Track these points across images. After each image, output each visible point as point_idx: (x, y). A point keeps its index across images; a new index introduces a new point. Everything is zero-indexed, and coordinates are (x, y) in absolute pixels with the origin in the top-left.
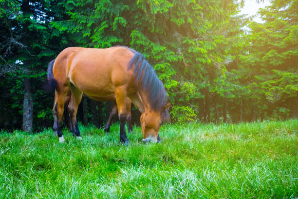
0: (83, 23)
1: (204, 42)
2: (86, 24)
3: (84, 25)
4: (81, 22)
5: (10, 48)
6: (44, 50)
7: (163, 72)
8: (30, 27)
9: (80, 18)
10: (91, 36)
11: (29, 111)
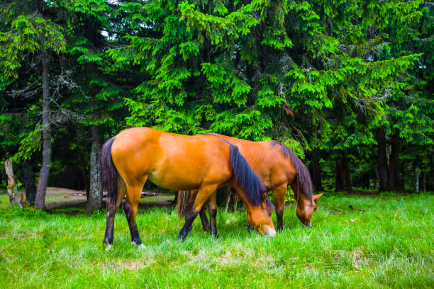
0: (146, 50)
1: (322, 73)
2: (151, 51)
3: (147, 52)
4: (143, 49)
5: (58, 88)
6: (105, 88)
7: (250, 125)
8: (79, 59)
9: (143, 43)
10: (156, 69)
11: (97, 168)
